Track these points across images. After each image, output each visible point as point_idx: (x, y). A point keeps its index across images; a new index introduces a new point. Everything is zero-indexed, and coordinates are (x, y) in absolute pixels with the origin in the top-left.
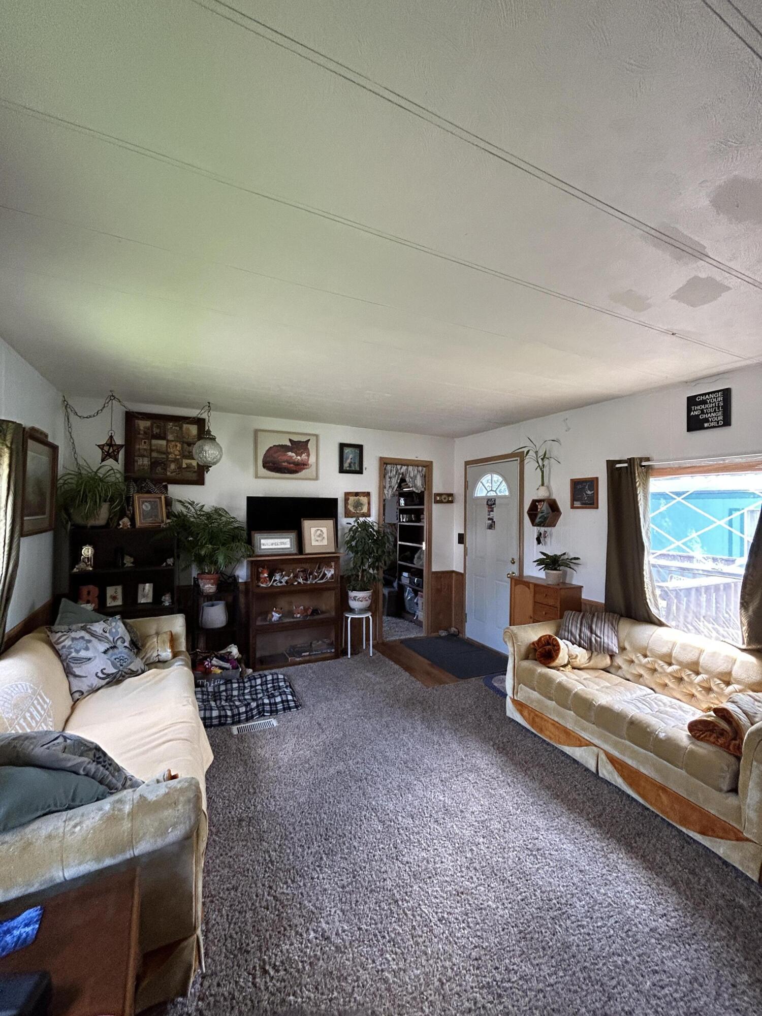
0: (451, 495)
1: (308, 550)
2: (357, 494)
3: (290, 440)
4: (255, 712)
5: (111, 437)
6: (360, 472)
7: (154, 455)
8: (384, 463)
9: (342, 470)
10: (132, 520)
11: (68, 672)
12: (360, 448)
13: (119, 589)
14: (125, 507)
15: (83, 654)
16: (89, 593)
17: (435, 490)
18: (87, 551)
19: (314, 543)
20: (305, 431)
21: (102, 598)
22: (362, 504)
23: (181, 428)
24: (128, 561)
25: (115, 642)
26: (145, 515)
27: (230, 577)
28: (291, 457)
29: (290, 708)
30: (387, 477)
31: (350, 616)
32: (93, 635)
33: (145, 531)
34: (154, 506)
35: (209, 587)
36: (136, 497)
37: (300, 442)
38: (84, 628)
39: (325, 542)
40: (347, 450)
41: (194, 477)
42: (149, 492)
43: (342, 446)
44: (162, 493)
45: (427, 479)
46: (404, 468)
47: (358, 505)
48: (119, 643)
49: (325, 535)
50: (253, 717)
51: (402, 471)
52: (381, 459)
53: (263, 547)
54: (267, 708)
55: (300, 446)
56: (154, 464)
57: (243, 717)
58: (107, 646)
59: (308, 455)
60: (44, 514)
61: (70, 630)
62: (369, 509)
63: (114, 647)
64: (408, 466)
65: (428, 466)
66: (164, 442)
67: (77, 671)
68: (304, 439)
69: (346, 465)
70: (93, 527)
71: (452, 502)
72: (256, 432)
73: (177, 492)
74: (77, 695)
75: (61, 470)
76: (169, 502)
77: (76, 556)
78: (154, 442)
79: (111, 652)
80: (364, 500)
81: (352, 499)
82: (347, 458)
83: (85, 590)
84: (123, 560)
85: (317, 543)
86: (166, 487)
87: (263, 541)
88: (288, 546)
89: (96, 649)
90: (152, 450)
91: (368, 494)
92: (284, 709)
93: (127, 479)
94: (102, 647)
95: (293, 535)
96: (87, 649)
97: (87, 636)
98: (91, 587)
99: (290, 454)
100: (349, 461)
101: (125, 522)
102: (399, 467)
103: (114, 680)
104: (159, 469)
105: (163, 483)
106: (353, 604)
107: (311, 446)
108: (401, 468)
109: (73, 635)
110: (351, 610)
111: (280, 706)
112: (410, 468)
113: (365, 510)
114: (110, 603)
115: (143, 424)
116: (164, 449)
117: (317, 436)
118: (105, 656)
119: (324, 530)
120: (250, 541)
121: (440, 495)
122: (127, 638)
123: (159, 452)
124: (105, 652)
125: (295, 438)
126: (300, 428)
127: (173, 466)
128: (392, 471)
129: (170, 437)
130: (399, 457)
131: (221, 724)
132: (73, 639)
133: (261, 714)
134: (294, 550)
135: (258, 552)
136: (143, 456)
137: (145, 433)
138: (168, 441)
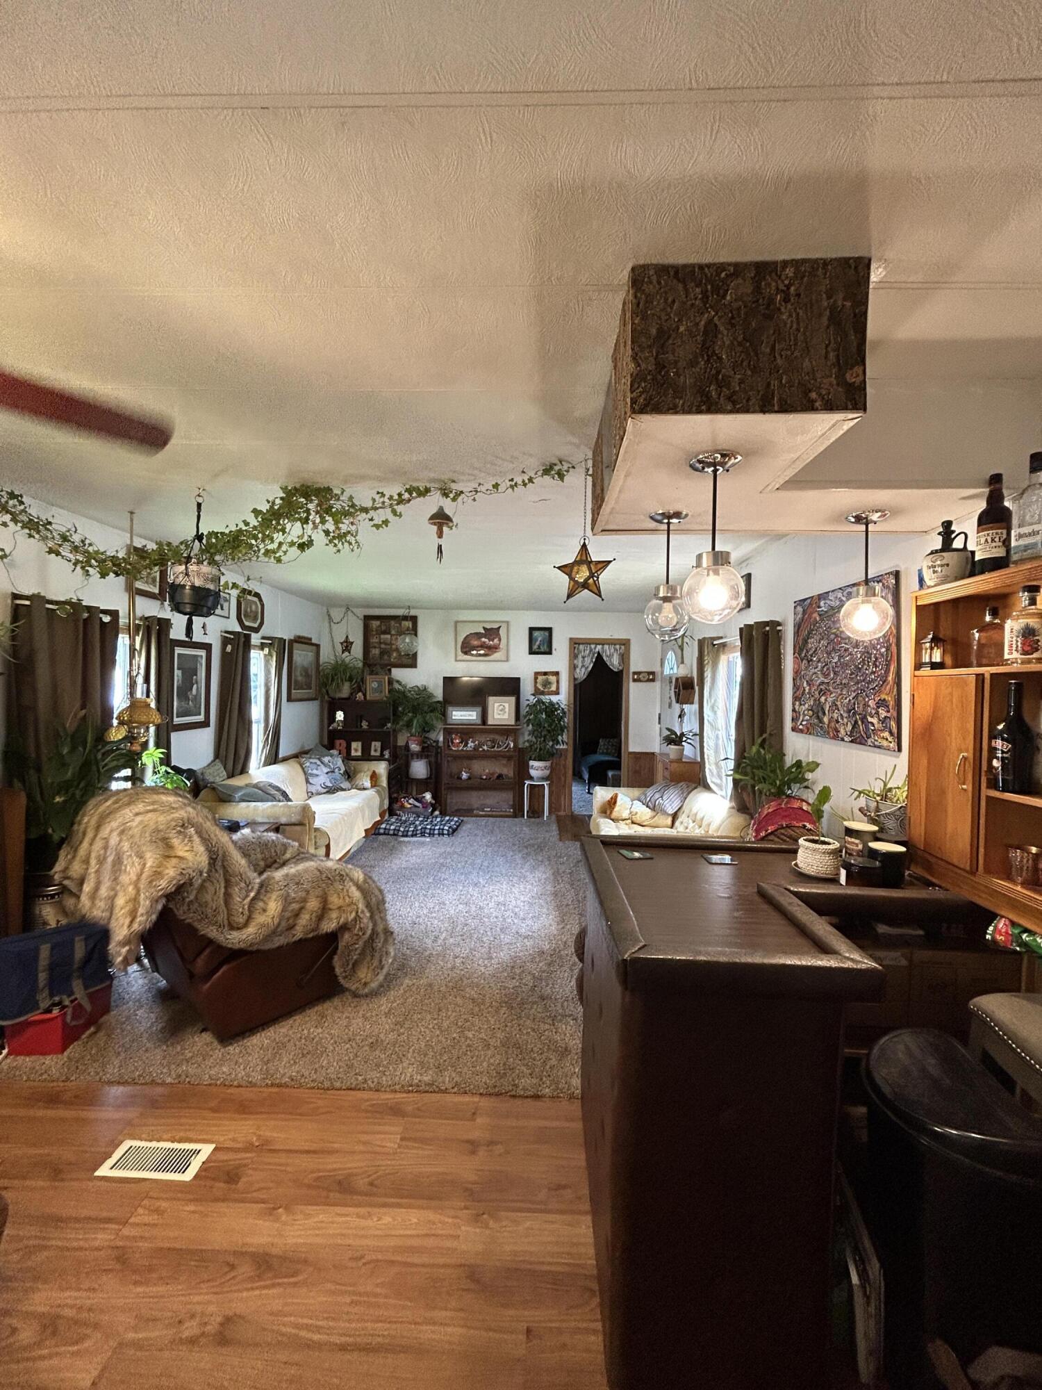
0: (653, 673)
1: (490, 722)
2: (545, 674)
3: (484, 628)
4: (418, 832)
5: (347, 637)
6: (550, 653)
7: (383, 646)
8: (575, 643)
9: (531, 652)
10: (365, 695)
11: (307, 781)
12: (550, 630)
13: (360, 744)
14: (360, 687)
15: (315, 772)
16: (340, 745)
17: (633, 669)
18: (340, 716)
19: (496, 716)
20: (498, 619)
21: (349, 748)
22: (550, 683)
23: (400, 624)
24: (365, 725)
25: (334, 769)
26: (375, 690)
27: (434, 741)
28: (484, 642)
29: (443, 834)
30: (580, 656)
31: (527, 782)
32: (322, 763)
33: (373, 703)
34: (380, 684)
35: (415, 747)
36: (368, 678)
37: (492, 629)
38: (319, 759)
39: (506, 716)
40: (536, 634)
41: (410, 661)
42: (377, 674)
43: (532, 630)
44: (386, 674)
45: (625, 658)
46: (599, 647)
47: (547, 684)
48: (337, 770)
49: (507, 710)
50: (416, 835)
51: (597, 650)
52: (571, 639)
53: (454, 718)
54: (428, 831)
55: (492, 633)
56: (383, 653)
57: (410, 833)
58: (329, 770)
59: (500, 640)
60: (311, 689)
61: (310, 758)
62: (558, 688)
63: (333, 772)
64: (603, 645)
65: (626, 643)
66: (389, 636)
67: (311, 781)
68: (496, 626)
69: (535, 647)
70: (340, 699)
71: (653, 680)
72: (456, 622)
73: (397, 673)
74: (310, 794)
75: (322, 660)
76: (391, 682)
77: (332, 718)
78: (382, 636)
79: (330, 774)
80: (553, 679)
81: (540, 678)
82: (536, 640)
83: (338, 742)
84: (361, 722)
85: (499, 717)
86: (390, 670)
87: (454, 713)
88: (475, 718)
89: (322, 771)
90: (381, 643)
91: (557, 674)
92: (439, 834)
93: (365, 664)
94: (326, 770)
95: (479, 709)
96: (317, 769)
97: (319, 763)
98: (341, 741)
99: (483, 639)
100: (538, 643)
101: (360, 696)
102: (593, 646)
103: (331, 791)
104: (386, 657)
105: (387, 668)
106: (533, 773)
107: (502, 632)
108: (595, 648)
109: (311, 760)
110: (531, 778)
111: (436, 832)
112: (606, 647)
113: (554, 688)
114: (353, 753)
115: (375, 624)
116: (389, 642)
117: (508, 622)
118: (326, 776)
119: (507, 705)
120: (444, 714)
121: (639, 673)
122: (343, 769)
123: (386, 644)
124: (327, 773)
125: (488, 626)
126: (492, 617)
127: (395, 654)
128: (584, 650)
129: (393, 632)
130: (593, 637)
131: (394, 835)
132: (311, 763)
133: (423, 834)
134: (479, 722)
135: (449, 721)
136: (375, 647)
137: (376, 630)
138: (392, 635)
